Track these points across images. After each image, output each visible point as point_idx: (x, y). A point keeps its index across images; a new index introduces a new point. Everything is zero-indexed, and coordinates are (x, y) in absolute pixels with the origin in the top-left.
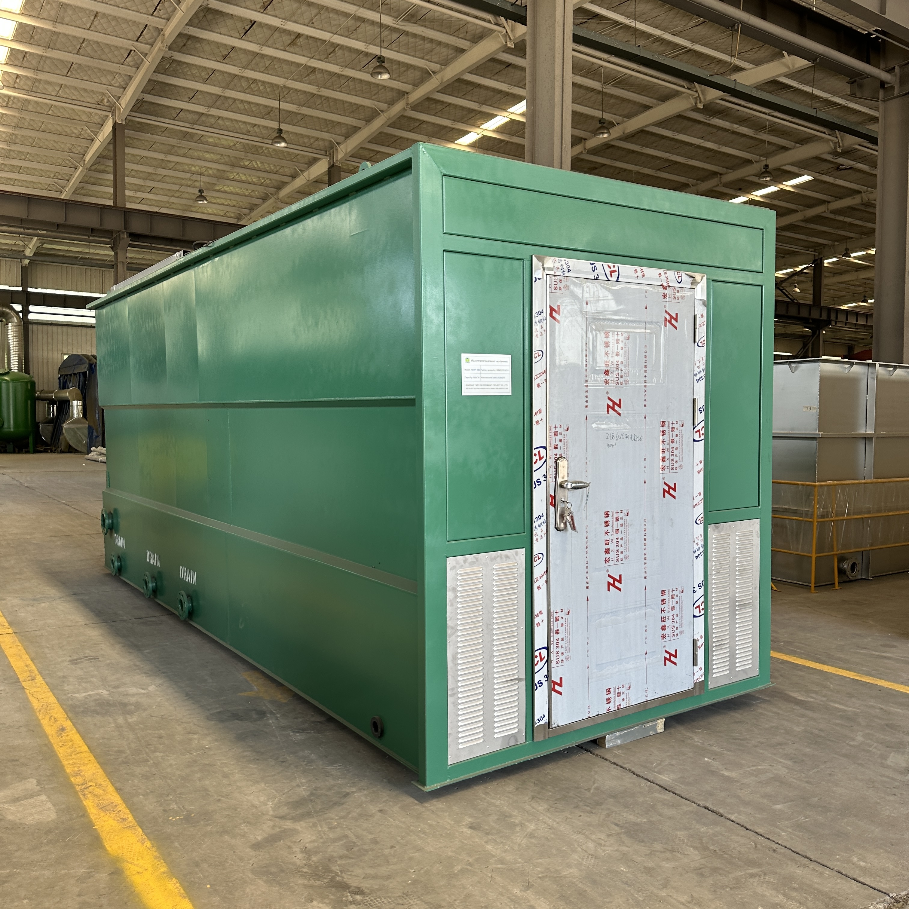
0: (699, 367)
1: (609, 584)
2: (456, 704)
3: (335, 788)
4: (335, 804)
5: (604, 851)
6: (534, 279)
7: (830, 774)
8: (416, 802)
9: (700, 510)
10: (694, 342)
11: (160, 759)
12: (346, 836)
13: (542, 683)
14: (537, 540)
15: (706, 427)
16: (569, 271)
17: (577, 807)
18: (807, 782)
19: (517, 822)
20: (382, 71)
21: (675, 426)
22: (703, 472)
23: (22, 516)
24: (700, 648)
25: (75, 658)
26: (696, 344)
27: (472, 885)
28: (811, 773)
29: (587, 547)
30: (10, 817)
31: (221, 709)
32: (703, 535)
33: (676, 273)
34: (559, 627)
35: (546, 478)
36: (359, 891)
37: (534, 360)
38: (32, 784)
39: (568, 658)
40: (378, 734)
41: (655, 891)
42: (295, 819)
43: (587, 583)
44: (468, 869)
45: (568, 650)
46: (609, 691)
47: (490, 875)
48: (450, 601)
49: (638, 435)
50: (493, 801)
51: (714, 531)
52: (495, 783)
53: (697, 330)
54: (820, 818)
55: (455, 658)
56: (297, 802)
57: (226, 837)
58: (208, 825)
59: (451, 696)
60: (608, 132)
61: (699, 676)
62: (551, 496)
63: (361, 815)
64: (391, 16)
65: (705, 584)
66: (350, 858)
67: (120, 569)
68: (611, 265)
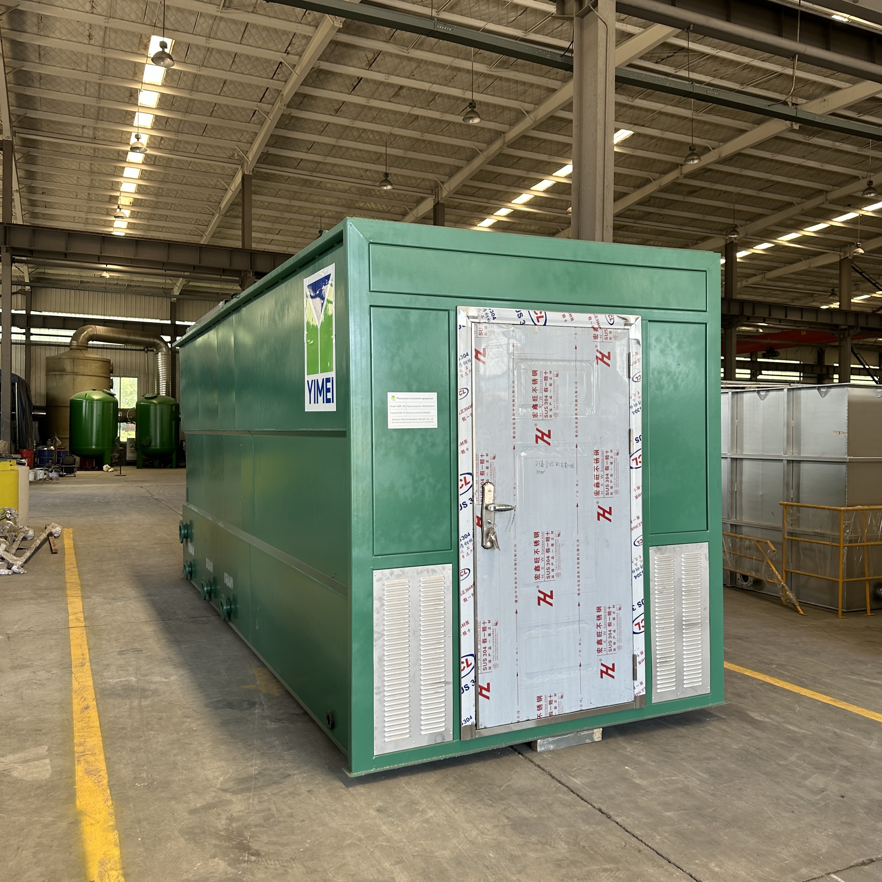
0: (634, 400)
1: (539, 599)
2: (382, 701)
3: (281, 770)
4: (275, 783)
5: (484, 838)
6: (458, 327)
7: (740, 789)
8: (343, 786)
9: (638, 533)
10: (629, 377)
11: (151, 737)
12: (270, 809)
13: (468, 687)
14: (463, 556)
15: (644, 455)
16: (494, 318)
17: (481, 800)
18: (712, 795)
19: (421, 809)
20: (473, 116)
21: (610, 454)
22: (641, 497)
23: (139, 525)
24: (640, 663)
25: (124, 649)
26: (631, 379)
27: (352, 857)
28: (722, 786)
29: (516, 564)
30: (15, 774)
31: (221, 698)
32: (642, 556)
33: (607, 315)
34: (487, 637)
35: (473, 501)
36: (257, 854)
37: (459, 397)
38: (43, 750)
39: (495, 666)
40: (330, 726)
41: (509, 875)
42: (235, 792)
43: (516, 597)
44: (355, 844)
45: (496, 658)
46: (539, 699)
47: (371, 850)
48: (377, 609)
49: (568, 463)
50: (410, 790)
51: (656, 552)
52: (420, 775)
53: (631, 367)
54: (703, 827)
55: (381, 660)
56: (244, 779)
57: (173, 802)
58: (163, 792)
59: (377, 694)
60: (699, 158)
61: (640, 689)
62: (477, 517)
63: (291, 793)
64: (485, 64)
65: (646, 602)
66: (263, 827)
67: (191, 573)
68: (538, 312)
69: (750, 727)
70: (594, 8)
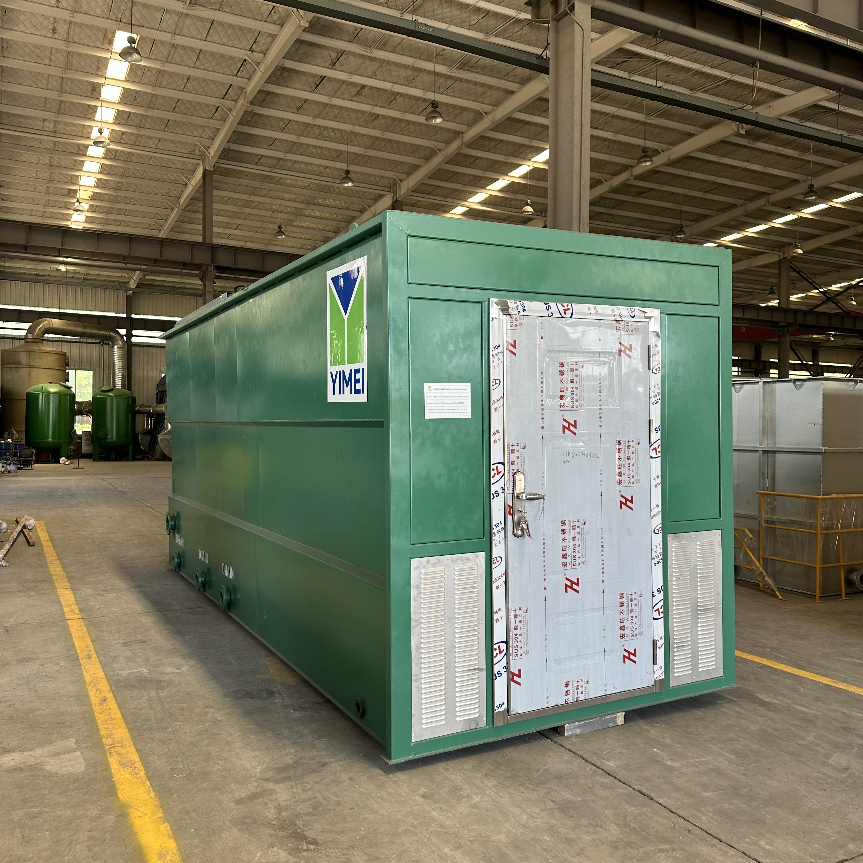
0: (654, 391)
1: (567, 586)
2: (420, 689)
3: (317, 758)
4: (314, 771)
5: (535, 822)
6: (491, 319)
7: (769, 769)
8: (383, 773)
9: (657, 521)
10: (649, 369)
11: (178, 727)
12: (315, 798)
13: (501, 674)
14: (495, 545)
15: (662, 445)
16: (524, 311)
17: (522, 785)
18: (744, 775)
19: (465, 794)
20: (436, 115)
21: (631, 444)
22: (660, 486)
23: (110, 517)
24: (659, 648)
25: (127, 641)
26: (651, 371)
27: (410, 843)
28: (751, 766)
29: (544, 552)
30: (48, 767)
31: (238, 688)
32: (661, 543)
33: (629, 308)
34: (518, 624)
35: (504, 490)
36: (314, 842)
37: (492, 388)
38: (71, 743)
39: (526, 652)
40: (360, 714)
41: (569, 858)
42: (276, 782)
43: (545, 584)
44: (410, 830)
45: (527, 645)
46: (567, 684)
47: (428, 836)
48: (414, 597)
49: (593, 453)
50: (449, 776)
51: (674, 540)
52: (456, 761)
53: (651, 359)
54: (744, 807)
55: (419, 648)
56: (282, 768)
57: (217, 793)
58: (204, 782)
59: (415, 681)
60: (651, 160)
61: (660, 674)
62: (509, 506)
63: (332, 782)
64: (445, 65)
65: (665, 589)
66: (314, 815)
67: (179, 565)
68: (565, 305)
69: (762, 708)
70: (571, 11)
